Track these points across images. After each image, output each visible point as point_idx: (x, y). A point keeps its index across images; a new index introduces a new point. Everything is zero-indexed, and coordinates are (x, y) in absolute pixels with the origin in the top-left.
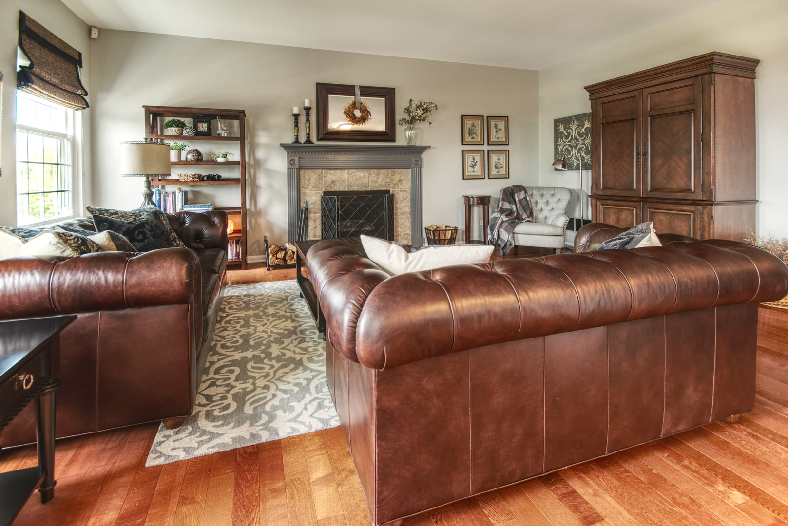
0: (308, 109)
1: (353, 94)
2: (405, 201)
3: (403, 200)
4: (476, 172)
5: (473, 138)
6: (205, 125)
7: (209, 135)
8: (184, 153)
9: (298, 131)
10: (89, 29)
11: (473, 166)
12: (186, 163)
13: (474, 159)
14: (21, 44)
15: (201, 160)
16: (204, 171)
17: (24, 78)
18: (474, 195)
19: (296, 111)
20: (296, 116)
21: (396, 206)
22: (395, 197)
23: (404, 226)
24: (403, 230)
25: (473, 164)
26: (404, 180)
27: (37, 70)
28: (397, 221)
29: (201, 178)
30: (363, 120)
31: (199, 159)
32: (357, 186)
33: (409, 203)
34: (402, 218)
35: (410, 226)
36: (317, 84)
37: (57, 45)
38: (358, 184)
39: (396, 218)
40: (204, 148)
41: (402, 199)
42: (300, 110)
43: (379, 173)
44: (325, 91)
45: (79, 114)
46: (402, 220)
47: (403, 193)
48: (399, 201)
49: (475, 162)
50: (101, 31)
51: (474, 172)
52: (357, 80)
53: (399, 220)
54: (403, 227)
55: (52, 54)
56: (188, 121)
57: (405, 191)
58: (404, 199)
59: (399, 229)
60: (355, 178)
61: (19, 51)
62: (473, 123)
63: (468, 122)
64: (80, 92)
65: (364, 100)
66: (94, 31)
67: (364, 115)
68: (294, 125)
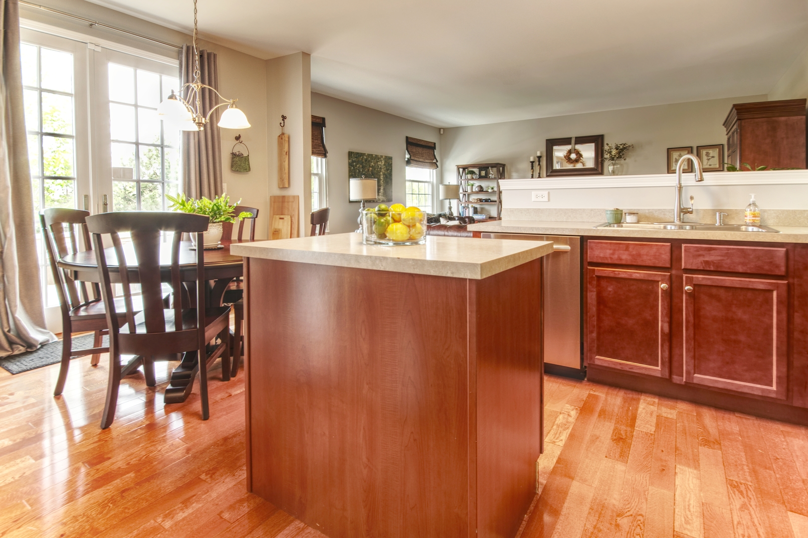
0: (539, 157)
1: (570, 144)
6: (484, 172)
7: (486, 177)
8: (474, 187)
9: (533, 172)
10: (440, 129)
12: (477, 193)
14: (407, 149)
15: (483, 191)
16: (483, 196)
17: (408, 162)
19: (532, 159)
20: (532, 162)
27: (412, 158)
29: (481, 200)
30: (577, 161)
31: (481, 190)
36: (547, 140)
37: (424, 144)
40: (484, 184)
42: (534, 158)
44: (551, 144)
45: (435, 171)
52: (573, 134)
55: (421, 148)
56: (476, 170)
61: (406, 151)
62: (680, 154)
63: (674, 154)
64: (435, 161)
65: (578, 147)
66: (442, 130)
67: (577, 157)
68: (530, 168)
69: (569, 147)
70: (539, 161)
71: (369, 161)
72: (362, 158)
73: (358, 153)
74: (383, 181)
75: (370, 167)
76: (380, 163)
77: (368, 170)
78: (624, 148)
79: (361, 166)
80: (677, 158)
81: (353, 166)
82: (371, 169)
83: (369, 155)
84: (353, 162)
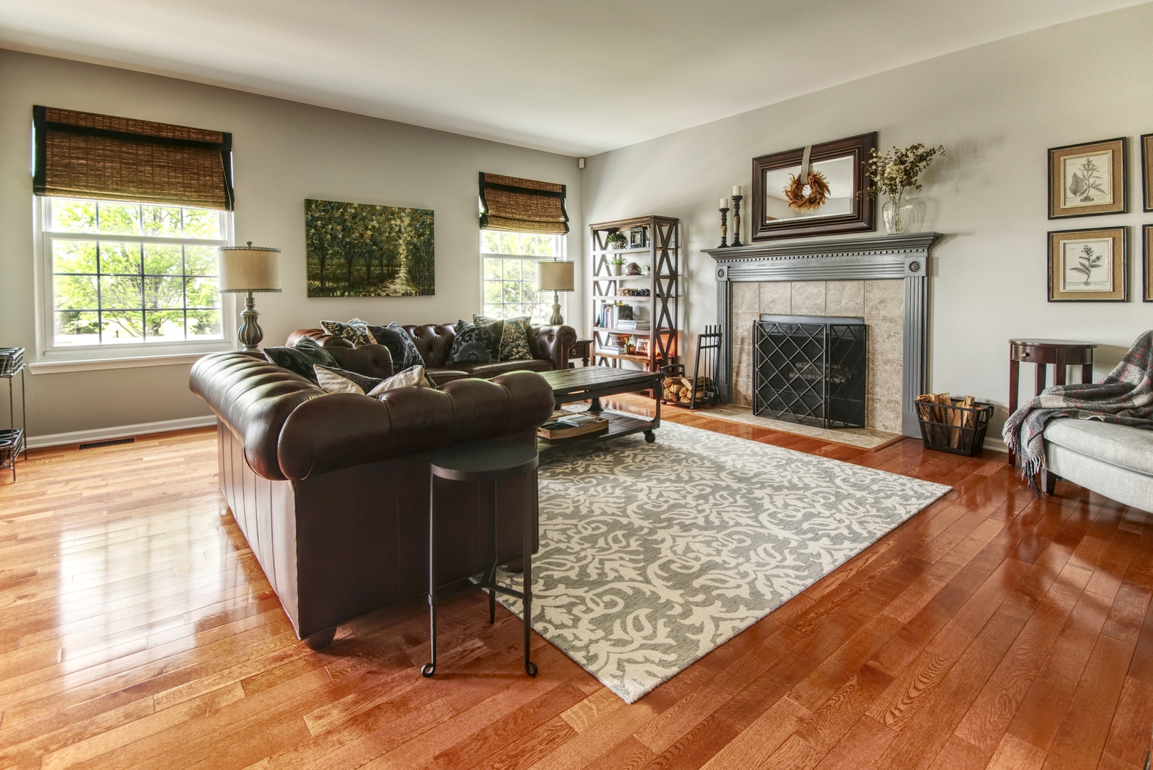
0: (737, 199)
1: (800, 162)
2: (893, 339)
3: (888, 338)
4: (1096, 283)
5: (1087, 199)
9: (725, 231)
10: (578, 159)
11: (1085, 270)
13: (1088, 251)
14: (481, 196)
18: (1019, 340)
19: (723, 204)
20: (724, 211)
21: (874, 348)
22: (872, 331)
23: (889, 385)
24: (886, 393)
25: (1086, 263)
26: (892, 300)
27: (495, 213)
28: (874, 375)
32: (807, 308)
33: (900, 345)
34: (886, 371)
35: (901, 387)
36: (754, 159)
37: (531, 187)
38: (808, 305)
39: (873, 369)
41: (886, 336)
42: (727, 201)
43: (844, 288)
44: (764, 166)
46: (884, 374)
47: (887, 324)
48: (879, 339)
49: (1093, 257)
50: (586, 159)
51: (1087, 283)
52: (807, 139)
53: (879, 373)
54: (886, 388)
55: (526, 196)
57: (892, 320)
58: (889, 336)
59: (878, 389)
60: (804, 296)
61: (479, 200)
62: (1089, 163)
63: (1068, 162)
64: (562, 219)
65: (818, 167)
66: (582, 162)
67: (813, 193)
68: (721, 222)
69: (796, 171)
70: (737, 207)
71: (364, 218)
72: (343, 214)
73: (330, 203)
74: (406, 257)
75: (366, 228)
76: (398, 222)
77: (362, 236)
78: (922, 158)
79: (339, 228)
80: (1080, 175)
81: (315, 227)
82: (369, 233)
83: (362, 207)
84: (314, 219)
